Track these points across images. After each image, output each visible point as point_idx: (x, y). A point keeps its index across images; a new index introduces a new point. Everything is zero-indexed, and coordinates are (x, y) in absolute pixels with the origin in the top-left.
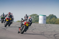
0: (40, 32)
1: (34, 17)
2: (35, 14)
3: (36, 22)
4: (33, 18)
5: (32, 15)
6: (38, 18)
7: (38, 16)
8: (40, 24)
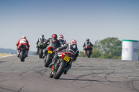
0: (125, 80)
1: (111, 44)
2: (113, 38)
3: (115, 57)
4: (108, 47)
5: (105, 40)
6: (119, 47)
7: (120, 43)
8: (125, 61)
